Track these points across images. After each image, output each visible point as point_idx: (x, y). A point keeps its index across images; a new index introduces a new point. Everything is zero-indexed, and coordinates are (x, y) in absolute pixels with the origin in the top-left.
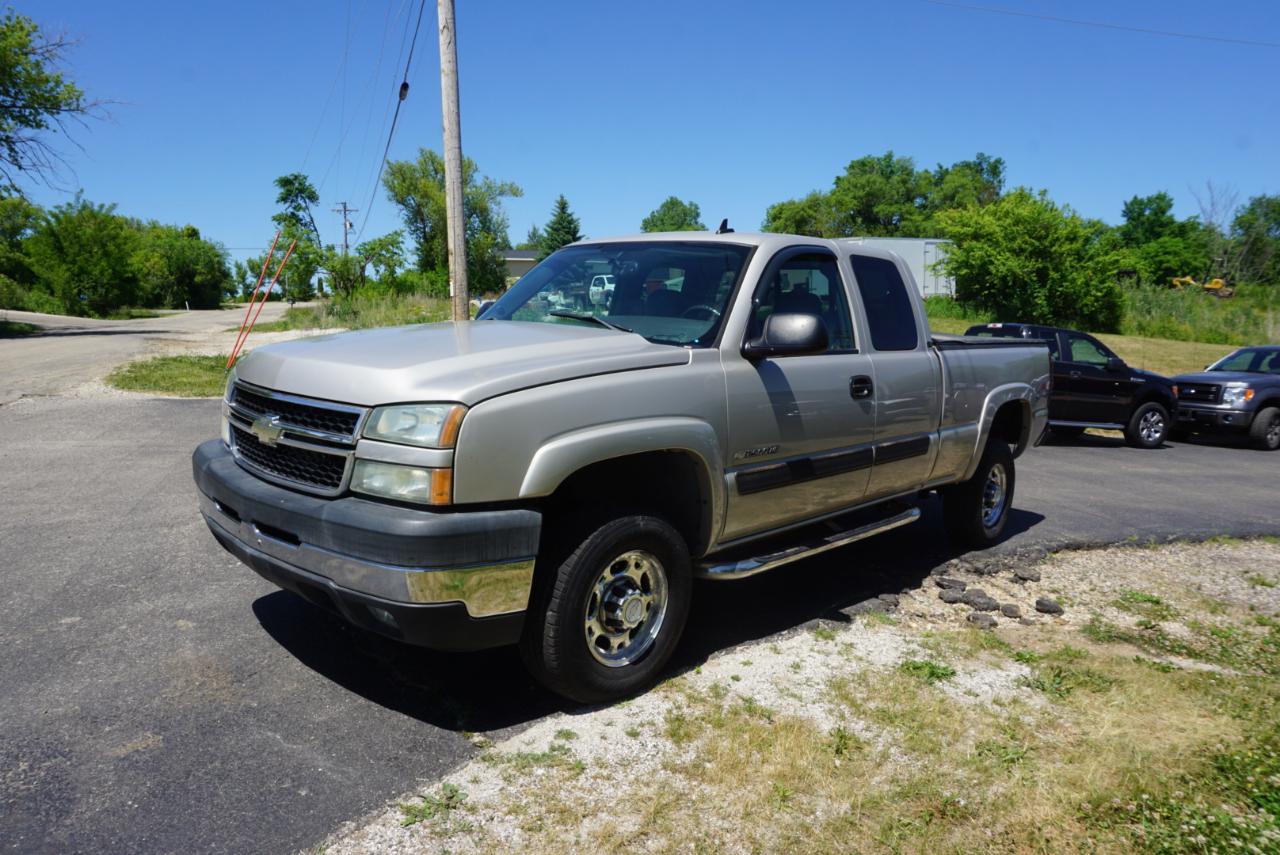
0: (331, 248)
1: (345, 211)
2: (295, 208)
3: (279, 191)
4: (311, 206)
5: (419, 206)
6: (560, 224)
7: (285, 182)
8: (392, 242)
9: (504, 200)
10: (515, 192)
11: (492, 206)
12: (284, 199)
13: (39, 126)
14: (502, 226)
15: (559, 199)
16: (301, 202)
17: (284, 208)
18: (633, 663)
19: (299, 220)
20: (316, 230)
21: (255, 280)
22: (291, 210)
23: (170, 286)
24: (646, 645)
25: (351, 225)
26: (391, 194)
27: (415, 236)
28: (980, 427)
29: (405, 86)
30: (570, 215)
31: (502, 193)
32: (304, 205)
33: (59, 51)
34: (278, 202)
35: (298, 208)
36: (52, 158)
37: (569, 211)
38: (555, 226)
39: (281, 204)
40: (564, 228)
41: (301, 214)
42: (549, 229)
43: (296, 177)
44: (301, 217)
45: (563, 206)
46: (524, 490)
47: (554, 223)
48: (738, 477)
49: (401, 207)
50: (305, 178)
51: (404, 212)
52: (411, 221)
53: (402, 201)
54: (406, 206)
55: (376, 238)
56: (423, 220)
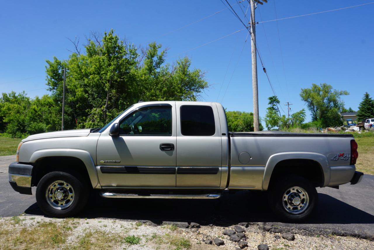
0: (284, 116)
1: (288, 105)
2: (273, 105)
3: (269, 101)
4: (278, 105)
5: (312, 101)
6: (366, 102)
7: (271, 98)
8: (302, 113)
9: (341, 96)
10: (346, 94)
11: (338, 99)
12: (270, 103)
14: (342, 105)
15: (365, 94)
16: (275, 103)
17: (270, 106)
19: (274, 109)
20: (279, 111)
21: (271, 126)
22: (272, 106)
24: (68, 206)
25: (290, 109)
26: (302, 98)
27: (311, 111)
28: (265, 168)
29: (264, 69)
30: (370, 99)
31: (341, 94)
32: (275, 104)
33: (204, 75)
34: (268, 104)
35: (274, 105)
37: (370, 97)
38: (364, 103)
39: (269, 105)
40: (367, 103)
41: (275, 107)
42: (361, 104)
43: (274, 97)
44: (275, 108)
45: (367, 96)
47: (364, 102)
48: (101, 168)
49: (306, 102)
50: (276, 97)
51: (307, 103)
52: (309, 106)
53: (306, 100)
54: (308, 102)
56: (313, 105)
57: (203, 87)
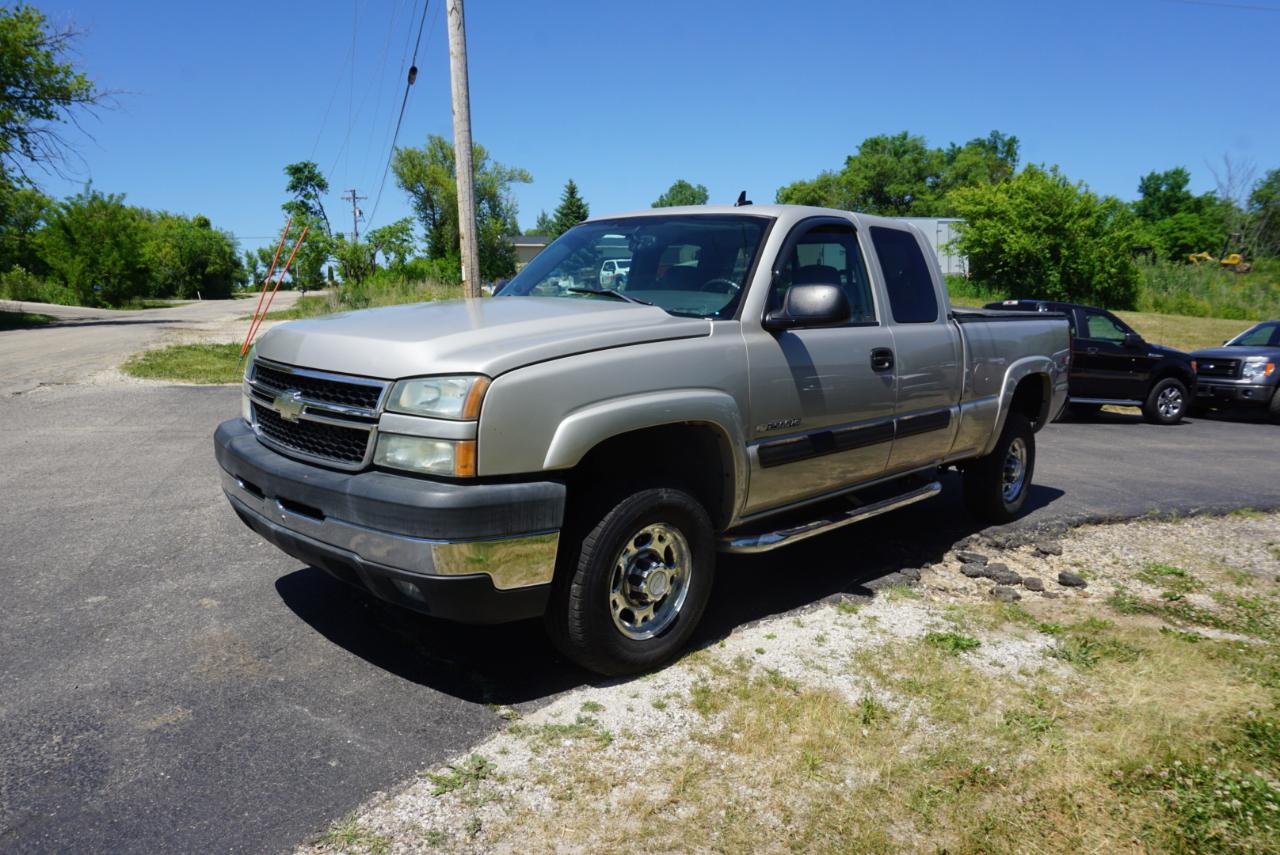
0: (340, 236)
1: (354, 197)
2: (305, 196)
3: (288, 180)
4: (320, 193)
5: (427, 192)
6: (569, 209)
7: (296, 171)
8: (402, 229)
9: (513, 185)
10: (525, 179)
11: (501, 192)
12: (294, 188)
13: (49, 116)
14: (512, 210)
15: (568, 183)
16: (310, 189)
17: (294, 197)
18: (658, 636)
19: (308, 209)
20: (325, 218)
21: (265, 270)
22: (301, 198)
23: (184, 276)
24: (671, 618)
25: (360, 213)
26: (400, 180)
27: (424, 223)
28: (1000, 400)
29: (413, 71)
30: (579, 200)
31: (510, 179)
32: (313, 193)
33: (68, 41)
34: (288, 190)
35: (308, 196)
36: (63, 149)
37: (578, 196)
38: (565, 212)
39: (291, 192)
40: (573, 212)
41: (311, 202)
42: (559, 215)
43: (306, 166)
44: (311, 205)
45: (572, 191)
46: (548, 462)
47: (563, 208)
48: (760, 450)
49: (411, 193)
50: (315, 166)
51: (413, 199)
52: (421, 208)
53: (411, 188)
54: (416, 193)
55: (386, 225)
56: (432, 207)
57: (65, 96)
